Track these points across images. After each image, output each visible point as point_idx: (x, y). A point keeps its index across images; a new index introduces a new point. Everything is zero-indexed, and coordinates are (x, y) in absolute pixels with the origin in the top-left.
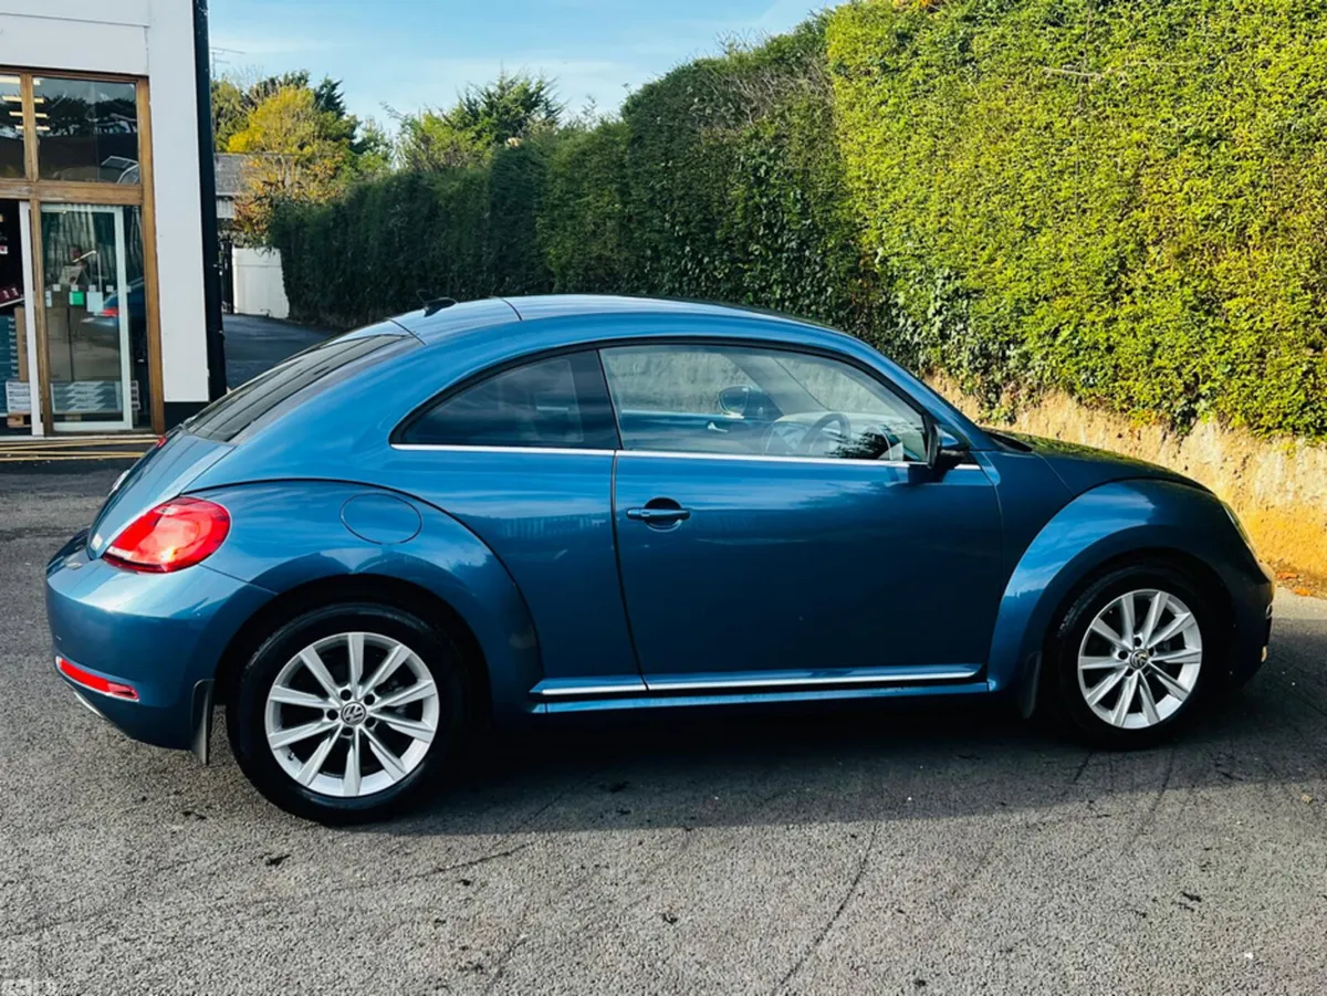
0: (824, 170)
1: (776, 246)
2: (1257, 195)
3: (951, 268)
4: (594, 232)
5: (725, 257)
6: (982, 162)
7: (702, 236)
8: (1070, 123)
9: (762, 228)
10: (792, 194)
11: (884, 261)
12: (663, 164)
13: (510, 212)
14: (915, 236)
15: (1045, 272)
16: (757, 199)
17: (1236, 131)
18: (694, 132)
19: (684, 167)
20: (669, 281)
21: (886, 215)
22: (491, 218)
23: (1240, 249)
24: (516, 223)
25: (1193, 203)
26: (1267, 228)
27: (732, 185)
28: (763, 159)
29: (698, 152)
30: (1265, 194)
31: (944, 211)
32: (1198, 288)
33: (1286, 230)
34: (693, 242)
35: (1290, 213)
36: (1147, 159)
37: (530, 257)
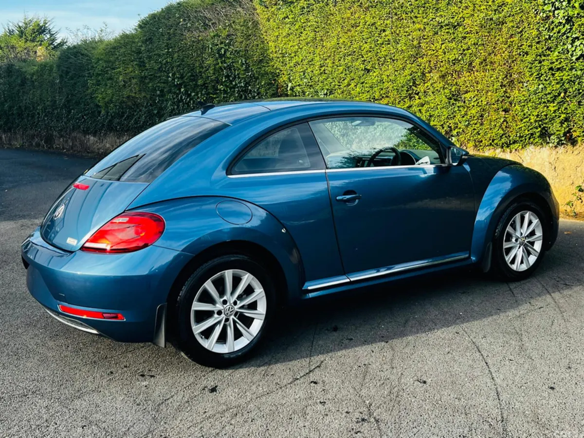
0: (257, 49)
1: (232, 86)
2: (476, 49)
3: (328, 90)
4: (124, 85)
5: (203, 92)
6: (341, 41)
7: (191, 83)
8: (384, 22)
9: (224, 78)
10: (240, 61)
11: (292, 89)
12: (166, 51)
13: (72, 79)
14: (308, 77)
15: (376, 88)
16: (220, 64)
17: (465, 22)
18: (182, 35)
19: (179, 51)
20: (171, 105)
21: (291, 68)
22: (60, 82)
23: (469, 72)
24: (75, 84)
25: (447, 54)
26: (482, 63)
27: (206, 59)
28: (223, 46)
29: (186, 44)
30: (480, 48)
31: (322, 65)
32: (452, 90)
33: (491, 63)
34: (185, 87)
35: (493, 55)
36: (424, 36)
37: (86, 100)
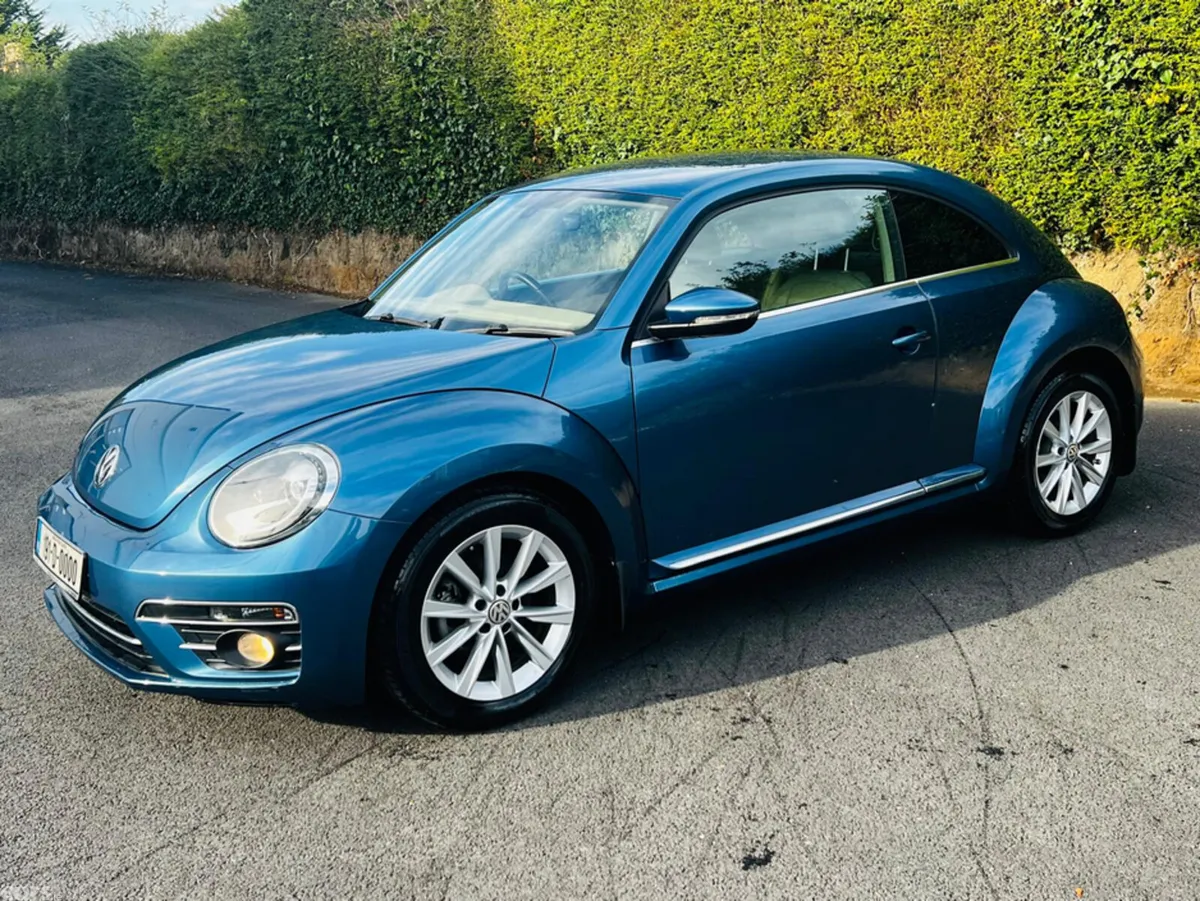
0: (490, 58)
1: (438, 131)
2: (925, 64)
3: (634, 141)
4: (211, 128)
5: (379, 144)
6: (662, 45)
7: (353, 125)
8: (746, 10)
9: (422, 114)
10: (456, 81)
11: (562, 139)
12: (302, 58)
13: (98, 112)
14: (594, 115)
15: (730, 140)
16: (414, 87)
17: (904, 12)
18: (335, 26)
19: (328, 59)
20: (310, 169)
21: (561, 97)
22: (72, 120)
23: (912, 109)
24: (104, 123)
25: (868, 73)
26: (936, 91)
27: (386, 75)
28: (419, 49)
29: (343, 45)
30: (932, 63)
31: (623, 91)
32: (878, 144)
33: (954, 91)
34: (340, 132)
35: (956, 78)
36: (825, 38)
37: (129, 156)
